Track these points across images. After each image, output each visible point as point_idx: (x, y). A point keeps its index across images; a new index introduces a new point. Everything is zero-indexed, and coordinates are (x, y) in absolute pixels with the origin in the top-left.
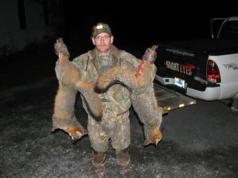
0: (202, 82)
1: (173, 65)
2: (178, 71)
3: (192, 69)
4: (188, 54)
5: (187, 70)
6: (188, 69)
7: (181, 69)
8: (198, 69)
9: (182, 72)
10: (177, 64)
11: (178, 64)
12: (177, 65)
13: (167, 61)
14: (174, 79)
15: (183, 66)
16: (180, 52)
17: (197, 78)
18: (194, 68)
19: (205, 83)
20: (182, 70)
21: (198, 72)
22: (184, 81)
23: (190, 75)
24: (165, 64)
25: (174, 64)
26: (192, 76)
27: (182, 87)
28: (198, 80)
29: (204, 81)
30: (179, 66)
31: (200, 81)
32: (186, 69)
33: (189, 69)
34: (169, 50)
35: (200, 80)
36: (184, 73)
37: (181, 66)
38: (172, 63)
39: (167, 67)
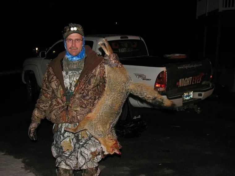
1: (187, 81)
2: (190, 84)
3: (202, 76)
5: (198, 79)
9: (193, 83)
11: (191, 78)
13: (180, 80)
15: (196, 77)
16: (191, 66)
17: (204, 83)
21: (206, 76)
22: (192, 92)
23: (199, 82)
24: (177, 84)
25: (188, 79)
26: (201, 82)
27: (191, 98)
30: (192, 79)
34: (181, 68)
35: (206, 83)
36: (195, 83)
37: (193, 79)
38: (186, 79)
39: (179, 86)
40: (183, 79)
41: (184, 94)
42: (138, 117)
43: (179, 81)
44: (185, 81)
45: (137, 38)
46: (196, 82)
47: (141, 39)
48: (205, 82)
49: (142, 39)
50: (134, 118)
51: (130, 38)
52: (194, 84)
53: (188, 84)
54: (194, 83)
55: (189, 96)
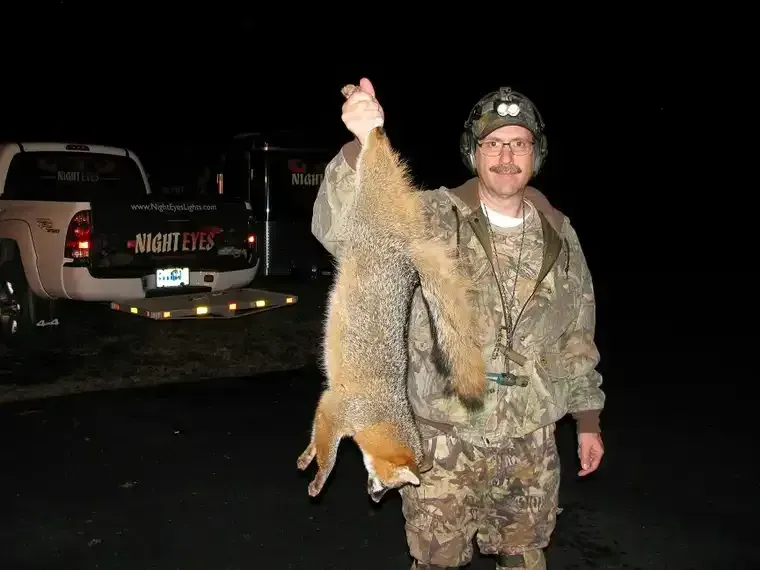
0: (236, 255)
1: (162, 240)
2: (175, 249)
3: (216, 235)
5: (202, 241)
6: (205, 238)
7: (185, 242)
9: (188, 249)
10: (174, 234)
11: (177, 235)
12: (173, 237)
13: (138, 236)
14: (153, 275)
15: (193, 235)
17: (224, 251)
18: (222, 231)
19: (243, 255)
20: (189, 245)
21: (230, 236)
22: (186, 270)
23: (208, 249)
25: (165, 236)
26: (215, 249)
27: (182, 284)
28: (227, 254)
29: (240, 250)
30: (181, 239)
32: (202, 238)
33: (209, 238)
35: (233, 251)
36: (194, 248)
37: (185, 237)
38: (159, 236)
39: (137, 251)
40: (150, 235)
41: (159, 271)
42: (52, 323)
43: (135, 239)
44: (157, 241)
45: (121, 152)
46: (197, 246)
47: (127, 154)
48: (230, 250)
49: (132, 156)
50: (38, 325)
51: (94, 149)
52: (190, 252)
53: (169, 249)
54: (191, 248)
55: (174, 278)
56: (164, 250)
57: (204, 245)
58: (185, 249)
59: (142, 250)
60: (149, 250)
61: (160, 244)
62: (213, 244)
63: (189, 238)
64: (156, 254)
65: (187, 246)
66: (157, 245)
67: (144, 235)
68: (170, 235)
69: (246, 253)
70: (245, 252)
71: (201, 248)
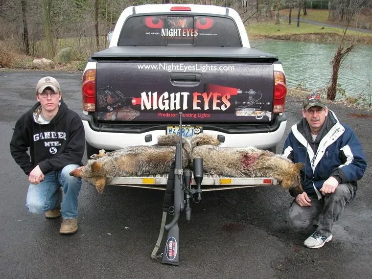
0: (258, 117)
1: (169, 98)
2: (185, 107)
4: (218, 68)
5: (215, 102)
6: (219, 98)
7: (195, 101)
8: (252, 92)
9: (199, 108)
10: (182, 93)
11: (186, 95)
12: (182, 97)
13: (144, 95)
15: (205, 95)
16: (188, 68)
17: (244, 113)
18: (240, 92)
19: (265, 117)
20: (201, 105)
21: (250, 98)
23: (223, 108)
24: (134, 101)
25: (172, 95)
26: (232, 110)
28: (246, 115)
29: (263, 112)
30: (190, 97)
31: (253, 115)
32: (215, 98)
34: (148, 67)
35: (254, 113)
36: (206, 108)
37: (195, 97)
38: (166, 95)
39: (143, 108)
40: (155, 94)
41: (168, 128)
43: (140, 96)
44: (163, 99)
46: (210, 106)
48: (252, 111)
49: (233, 14)
52: (202, 111)
53: (178, 107)
56: (172, 108)
57: (219, 105)
58: (195, 107)
59: (149, 107)
60: (155, 107)
61: (167, 102)
62: (229, 105)
63: (200, 98)
64: (164, 111)
65: (198, 105)
66: (164, 104)
67: (150, 93)
68: (178, 95)
69: (271, 116)
70: (269, 115)
71: (215, 108)
